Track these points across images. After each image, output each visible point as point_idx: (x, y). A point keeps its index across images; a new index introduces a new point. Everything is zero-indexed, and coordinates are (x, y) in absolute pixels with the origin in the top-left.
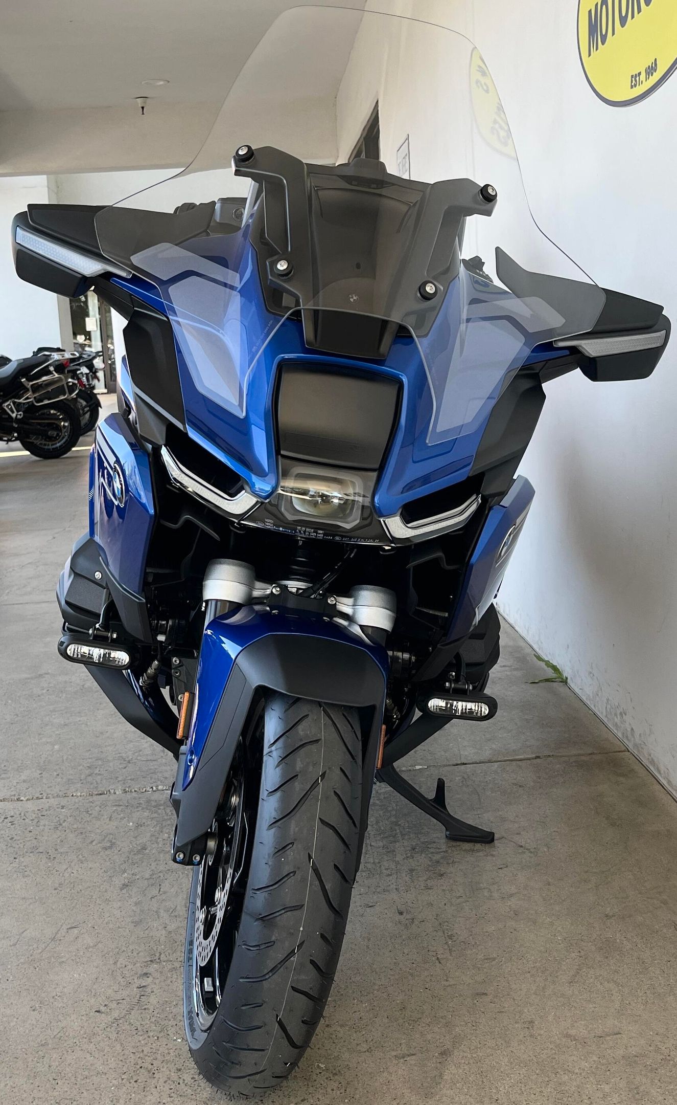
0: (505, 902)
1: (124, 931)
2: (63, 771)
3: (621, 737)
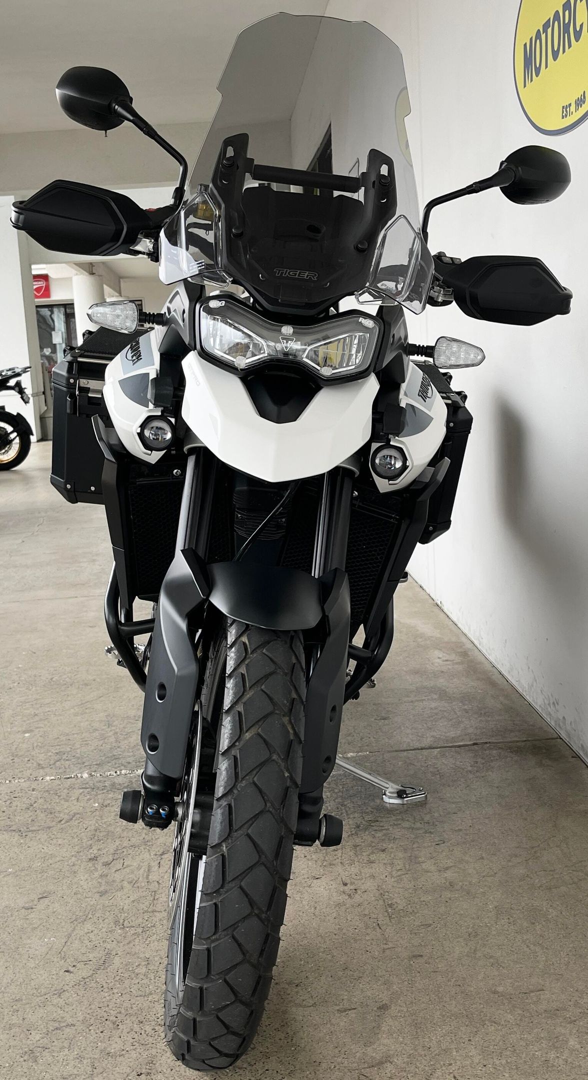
0: (441, 875)
1: (91, 901)
2: (33, 756)
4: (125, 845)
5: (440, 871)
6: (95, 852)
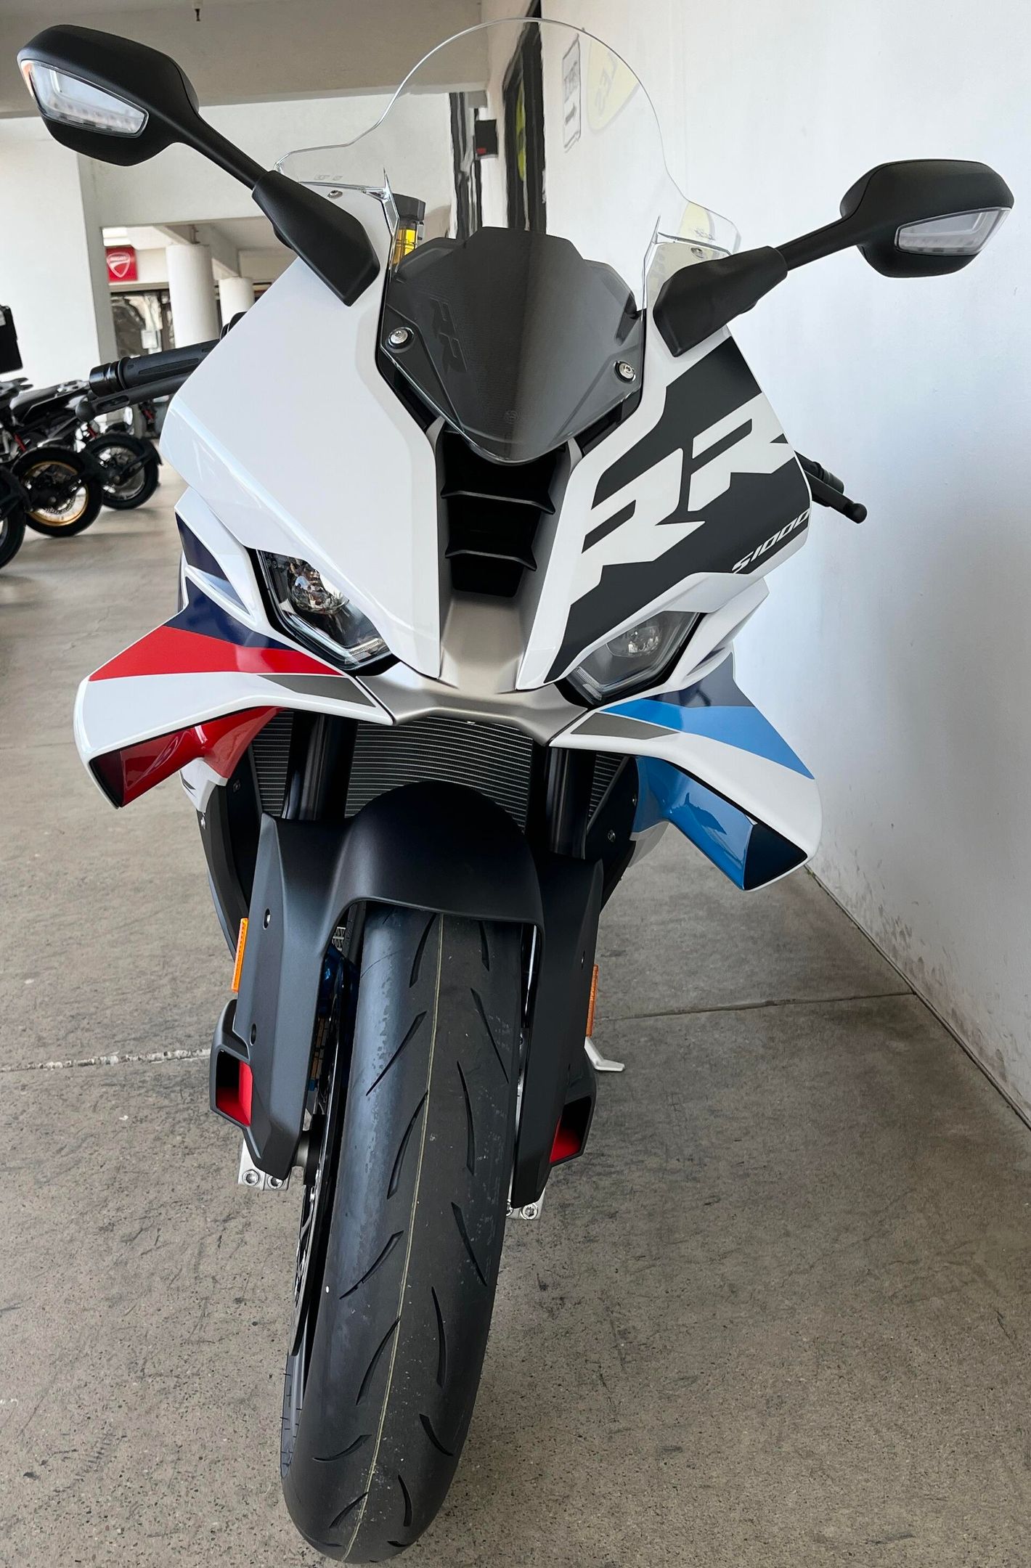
0: (715, 1268)
1: (92, 1316)
2: (32, 1023)
3: (903, 970)
4: (165, 1200)
5: (712, 1260)
6: (113, 1213)
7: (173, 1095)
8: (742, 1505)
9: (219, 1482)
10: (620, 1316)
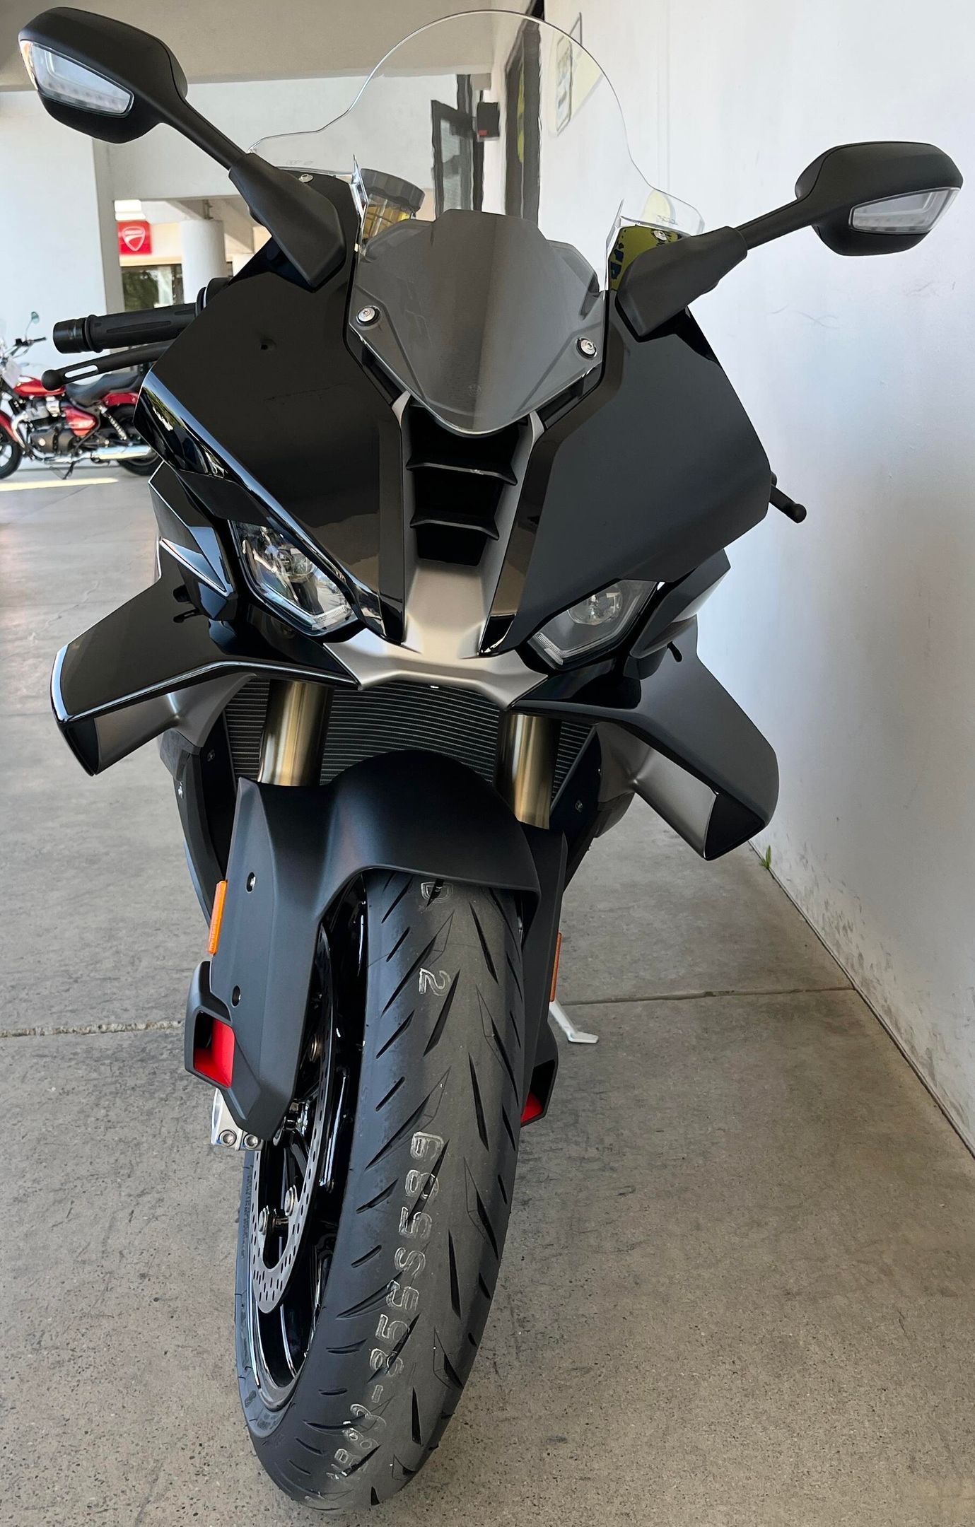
0: (622, 1259)
3: (844, 964)
4: (82, 1172)
5: (619, 1250)
6: (29, 1184)
7: (102, 1068)
8: (620, 1498)
9: (102, 1457)
10: (519, 1303)
